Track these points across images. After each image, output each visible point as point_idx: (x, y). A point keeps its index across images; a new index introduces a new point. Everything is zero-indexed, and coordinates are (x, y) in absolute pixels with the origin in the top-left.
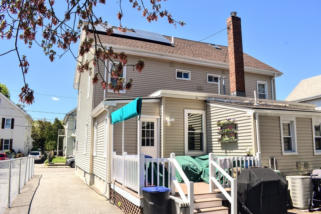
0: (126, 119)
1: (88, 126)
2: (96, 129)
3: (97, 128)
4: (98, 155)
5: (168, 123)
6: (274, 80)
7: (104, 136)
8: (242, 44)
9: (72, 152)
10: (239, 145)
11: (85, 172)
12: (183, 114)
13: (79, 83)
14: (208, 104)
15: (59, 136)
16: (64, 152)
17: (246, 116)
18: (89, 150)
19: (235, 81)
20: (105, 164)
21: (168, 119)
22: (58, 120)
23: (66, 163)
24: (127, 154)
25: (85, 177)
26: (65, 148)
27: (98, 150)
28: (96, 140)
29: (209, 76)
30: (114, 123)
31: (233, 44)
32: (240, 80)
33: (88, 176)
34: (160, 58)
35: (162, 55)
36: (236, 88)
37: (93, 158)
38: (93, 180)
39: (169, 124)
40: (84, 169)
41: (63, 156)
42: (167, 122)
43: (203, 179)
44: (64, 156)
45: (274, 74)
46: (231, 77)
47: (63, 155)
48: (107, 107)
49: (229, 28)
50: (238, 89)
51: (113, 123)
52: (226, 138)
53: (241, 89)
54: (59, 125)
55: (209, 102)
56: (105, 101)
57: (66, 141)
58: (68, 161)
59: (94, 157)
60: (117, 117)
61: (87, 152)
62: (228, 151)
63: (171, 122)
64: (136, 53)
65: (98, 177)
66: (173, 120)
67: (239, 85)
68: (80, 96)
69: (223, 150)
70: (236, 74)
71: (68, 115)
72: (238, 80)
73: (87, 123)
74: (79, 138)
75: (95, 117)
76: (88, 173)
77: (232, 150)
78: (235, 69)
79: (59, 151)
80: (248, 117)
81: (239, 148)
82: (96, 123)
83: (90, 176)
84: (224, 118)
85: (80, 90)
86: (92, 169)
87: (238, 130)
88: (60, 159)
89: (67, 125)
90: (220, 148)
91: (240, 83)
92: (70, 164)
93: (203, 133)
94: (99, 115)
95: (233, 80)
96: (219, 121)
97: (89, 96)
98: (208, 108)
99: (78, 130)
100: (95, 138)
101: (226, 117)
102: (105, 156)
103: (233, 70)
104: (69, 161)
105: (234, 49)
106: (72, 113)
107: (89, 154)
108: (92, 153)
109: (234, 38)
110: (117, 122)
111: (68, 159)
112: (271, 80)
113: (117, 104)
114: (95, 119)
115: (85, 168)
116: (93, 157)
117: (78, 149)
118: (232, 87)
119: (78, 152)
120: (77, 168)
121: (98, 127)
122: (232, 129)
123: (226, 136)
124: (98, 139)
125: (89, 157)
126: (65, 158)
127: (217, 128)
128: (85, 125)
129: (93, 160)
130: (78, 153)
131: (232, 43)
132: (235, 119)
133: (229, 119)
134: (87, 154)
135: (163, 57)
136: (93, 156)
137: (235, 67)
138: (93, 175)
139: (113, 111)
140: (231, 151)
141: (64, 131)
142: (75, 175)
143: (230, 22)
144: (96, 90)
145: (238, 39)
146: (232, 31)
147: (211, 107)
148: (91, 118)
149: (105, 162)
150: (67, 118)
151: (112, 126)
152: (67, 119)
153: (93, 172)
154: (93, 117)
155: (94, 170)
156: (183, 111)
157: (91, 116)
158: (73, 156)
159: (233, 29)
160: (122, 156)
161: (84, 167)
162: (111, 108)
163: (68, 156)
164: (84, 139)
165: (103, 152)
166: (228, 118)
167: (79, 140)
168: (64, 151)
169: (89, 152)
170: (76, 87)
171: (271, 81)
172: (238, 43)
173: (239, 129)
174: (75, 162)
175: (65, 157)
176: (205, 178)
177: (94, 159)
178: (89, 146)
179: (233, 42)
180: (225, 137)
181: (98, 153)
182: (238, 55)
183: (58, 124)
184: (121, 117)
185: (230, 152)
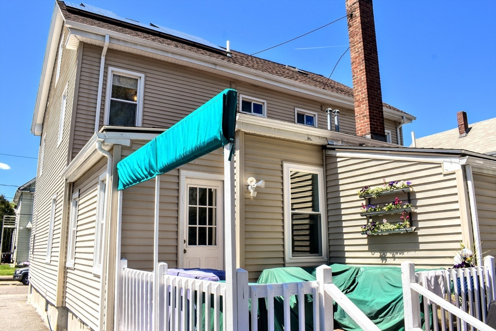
0: (165, 170)
1: (58, 202)
2: (74, 208)
3: (76, 205)
4: (77, 266)
5: (252, 191)
6: (400, 129)
7: (94, 221)
8: (376, 46)
9: (26, 255)
10: (421, 239)
11: (48, 303)
12: (280, 172)
13: (43, 124)
14: (331, 153)
15: (4, 226)
16: (12, 255)
17: (441, 174)
18: (58, 254)
19: (368, 114)
20: (99, 290)
21: (252, 182)
22: (5, 198)
23: (15, 276)
24: (166, 267)
25: (46, 310)
26: (15, 248)
27: (77, 255)
28: (74, 231)
29: (298, 114)
30: (124, 186)
31: (361, 44)
32: (376, 113)
33: (54, 314)
34: (211, 71)
35: (216, 65)
36: (371, 127)
37: (65, 273)
38: (64, 320)
39: (253, 194)
40: (44, 295)
41: (10, 263)
42: (247, 188)
43: (340, 321)
44: (13, 263)
45: (402, 117)
46: (358, 106)
47: (11, 261)
48: (107, 148)
49: (352, 15)
50: (373, 130)
51: (121, 187)
52: (387, 226)
53: (379, 131)
54: (6, 207)
55: (334, 149)
56: (102, 132)
57: (17, 236)
58: (18, 272)
59: (68, 270)
60: (137, 167)
61: (53, 259)
62: (389, 255)
63: (257, 189)
64: (166, 54)
65: (77, 317)
66: (261, 183)
67: (375, 122)
68: (43, 149)
69: (375, 251)
70: (368, 100)
71: (22, 190)
72: (374, 113)
73: (54, 197)
74: (37, 229)
75: (72, 181)
76: (54, 306)
77: (402, 251)
78: (368, 91)
79: (4, 253)
80: (445, 175)
81: (422, 247)
82: (76, 195)
83: (57, 313)
84: (381, 181)
85: (44, 137)
86: (64, 297)
87: (416, 207)
88: (5, 268)
89: (19, 208)
90: (366, 248)
91: (377, 119)
92: (21, 279)
93: (320, 216)
94: (84, 174)
95: (362, 114)
96: (366, 187)
97: (61, 140)
98: (330, 161)
99: (37, 213)
100: (72, 228)
101: (386, 179)
102: (98, 269)
103: (362, 94)
104: (20, 273)
105: (365, 54)
106: (30, 185)
107: (57, 264)
108: (64, 261)
109: (362, 33)
110: (135, 181)
111: (18, 269)
112: (396, 128)
113: (133, 142)
114: (72, 187)
115: (48, 293)
116: (65, 270)
117: (35, 250)
118: (362, 126)
119: (35, 256)
120: (33, 288)
121: (81, 202)
122: (402, 205)
123: (385, 221)
124: (79, 228)
125: (57, 269)
126: (14, 267)
127: (359, 203)
128: (52, 201)
129: (65, 277)
130: (35, 259)
131: (360, 42)
132: (410, 181)
133: (394, 182)
134: (52, 263)
135: (218, 68)
136: (65, 267)
137: (367, 88)
138: (64, 311)
139: (123, 157)
140: (398, 255)
141: (15, 218)
142: (27, 303)
143: (353, 4)
144: (78, 124)
145: (370, 37)
146: (359, 20)
147: (338, 160)
148: (64, 184)
149: (99, 286)
150: (19, 194)
151: (119, 195)
152: (20, 197)
153: (64, 302)
154: (68, 181)
155: (67, 300)
156: (280, 166)
157: (64, 180)
158: (27, 263)
159: (361, 16)
160: (153, 273)
161: (45, 291)
162: (117, 150)
163: (19, 263)
164: (48, 231)
165: (92, 260)
166: (388, 180)
167: (37, 232)
168: (13, 253)
169: (57, 259)
170: (37, 131)
171: (396, 130)
172: (370, 44)
173: (419, 203)
174: (29, 277)
175: (13, 265)
176: (345, 319)
177: (69, 275)
178: (59, 245)
179: (362, 40)
180: (381, 223)
181: (77, 261)
182: (371, 65)
183: (3, 206)
184: (151, 167)
185: (394, 258)
